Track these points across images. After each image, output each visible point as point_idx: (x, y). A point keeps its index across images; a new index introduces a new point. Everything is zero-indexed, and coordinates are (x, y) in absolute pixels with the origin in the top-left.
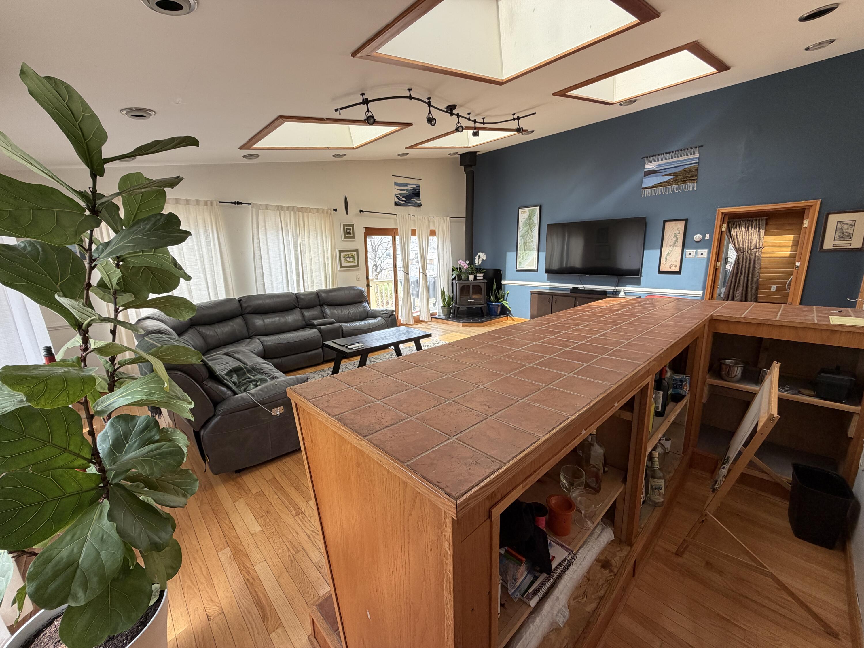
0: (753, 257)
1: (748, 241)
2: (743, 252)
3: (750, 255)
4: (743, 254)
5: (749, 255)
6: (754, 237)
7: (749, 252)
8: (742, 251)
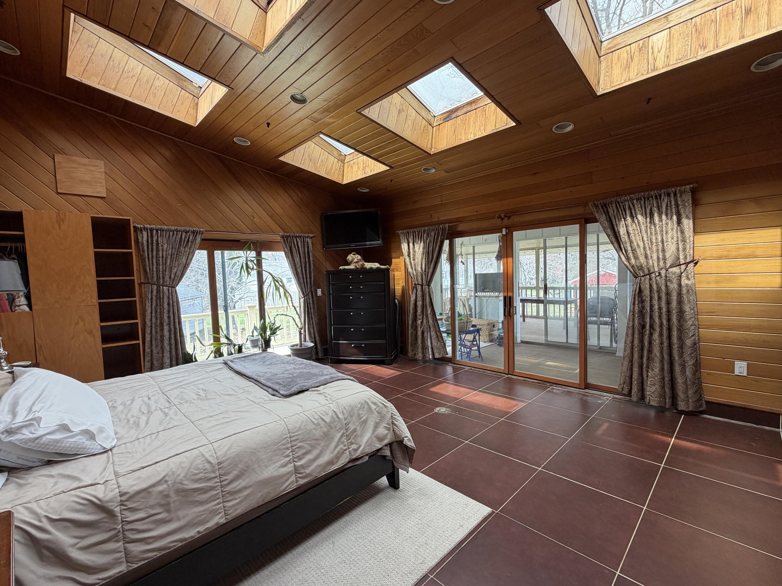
0: (673, 286)
1: (657, 246)
2: (650, 274)
3: (666, 281)
4: (650, 279)
5: (663, 281)
6: (670, 235)
7: (663, 275)
8: (646, 272)
